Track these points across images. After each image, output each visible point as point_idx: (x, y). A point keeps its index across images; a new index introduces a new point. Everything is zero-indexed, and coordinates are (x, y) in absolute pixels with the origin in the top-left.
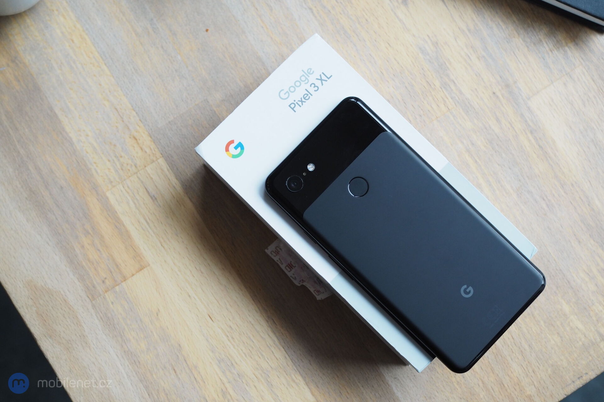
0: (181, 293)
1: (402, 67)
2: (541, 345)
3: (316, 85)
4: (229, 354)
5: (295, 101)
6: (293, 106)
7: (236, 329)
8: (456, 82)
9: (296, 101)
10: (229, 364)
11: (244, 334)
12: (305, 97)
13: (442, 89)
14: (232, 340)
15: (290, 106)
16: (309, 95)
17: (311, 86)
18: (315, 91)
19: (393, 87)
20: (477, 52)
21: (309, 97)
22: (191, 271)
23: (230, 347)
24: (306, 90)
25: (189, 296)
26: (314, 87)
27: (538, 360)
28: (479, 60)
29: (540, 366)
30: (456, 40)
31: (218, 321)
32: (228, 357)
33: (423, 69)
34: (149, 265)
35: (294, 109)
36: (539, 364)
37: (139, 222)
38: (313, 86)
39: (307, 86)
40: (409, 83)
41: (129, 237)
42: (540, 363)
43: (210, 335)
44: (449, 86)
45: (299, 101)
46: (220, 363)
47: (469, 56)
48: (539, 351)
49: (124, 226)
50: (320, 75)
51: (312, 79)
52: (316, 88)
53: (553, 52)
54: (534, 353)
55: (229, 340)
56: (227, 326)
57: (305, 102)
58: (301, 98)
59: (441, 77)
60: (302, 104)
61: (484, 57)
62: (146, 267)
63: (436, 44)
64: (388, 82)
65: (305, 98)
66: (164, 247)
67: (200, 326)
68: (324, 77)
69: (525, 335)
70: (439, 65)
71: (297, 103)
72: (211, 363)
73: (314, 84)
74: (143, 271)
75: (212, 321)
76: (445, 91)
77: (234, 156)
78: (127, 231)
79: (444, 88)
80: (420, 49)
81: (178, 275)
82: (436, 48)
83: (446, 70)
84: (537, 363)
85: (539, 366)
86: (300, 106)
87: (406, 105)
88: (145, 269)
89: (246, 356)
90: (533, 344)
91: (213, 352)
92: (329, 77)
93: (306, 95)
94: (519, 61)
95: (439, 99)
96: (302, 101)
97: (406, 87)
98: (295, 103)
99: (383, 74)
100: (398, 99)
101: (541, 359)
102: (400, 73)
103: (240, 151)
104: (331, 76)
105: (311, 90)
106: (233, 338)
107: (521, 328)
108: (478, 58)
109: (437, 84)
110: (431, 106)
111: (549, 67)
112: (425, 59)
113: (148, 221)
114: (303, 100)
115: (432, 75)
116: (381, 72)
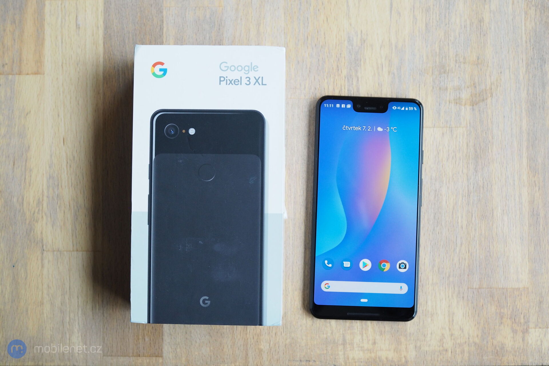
0: (54, 110)
1: (326, 43)
2: (294, 318)
3: (250, 81)
4: (60, 177)
5: (227, 77)
6: (222, 79)
7: (77, 161)
8: (360, 79)
9: (228, 79)
10: (55, 184)
11: (80, 168)
12: (236, 81)
13: (345, 78)
14: (69, 168)
15: (220, 77)
16: (240, 83)
17: (246, 78)
18: (246, 84)
19: (309, 54)
20: (391, 67)
21: (238, 84)
22: (71, 98)
23: (64, 172)
24: (241, 77)
25: (58, 115)
26: (248, 81)
27: (285, 328)
28: (389, 74)
29: (284, 333)
30: (381, 48)
31: (68, 147)
32: (58, 178)
33: (340, 54)
34: (44, 74)
35: (221, 82)
36: (283, 331)
37: (56, 38)
38: (248, 79)
39: (244, 77)
40: (323, 58)
41: (43, 44)
42: (285, 330)
43: (56, 154)
44: (352, 79)
45: (229, 80)
46: (50, 178)
47: (382, 66)
48: (290, 321)
49: (44, 33)
50: (259, 77)
51: (252, 75)
52: (248, 83)
53: (451, 104)
54: (285, 320)
55: (67, 166)
56: (72, 154)
57: (232, 84)
58: (232, 80)
59: (351, 69)
60: (229, 84)
61: (394, 74)
62: (41, 74)
63: (363, 41)
64: (308, 47)
65: (234, 82)
66: (62, 67)
67: (52, 143)
68: (260, 81)
69: (287, 302)
70: (355, 59)
71: (227, 80)
72: (43, 174)
73: (250, 79)
74: (37, 75)
75: (63, 144)
76: (346, 82)
77: (154, 74)
78: (43, 39)
79: (348, 79)
80: (349, 37)
81: (60, 94)
82: (362, 45)
83: (358, 66)
84: (282, 329)
85: (282, 332)
86: (227, 84)
87: (310, 74)
88: (39, 76)
89: (72, 186)
90: (289, 313)
91: (50, 167)
92: (263, 84)
93: (238, 81)
94: (419, 94)
95: (337, 85)
96: (231, 82)
97: (319, 60)
98: (226, 79)
99: (308, 39)
100: (307, 66)
101: (287, 328)
102: (322, 46)
103: (161, 75)
104: (266, 85)
105: (244, 81)
106: (70, 166)
107: (287, 295)
108: (389, 72)
109: (345, 72)
110: (328, 87)
111: (440, 113)
112: (347, 47)
113: (64, 41)
114: (233, 82)
115: (344, 63)
116: (307, 37)
